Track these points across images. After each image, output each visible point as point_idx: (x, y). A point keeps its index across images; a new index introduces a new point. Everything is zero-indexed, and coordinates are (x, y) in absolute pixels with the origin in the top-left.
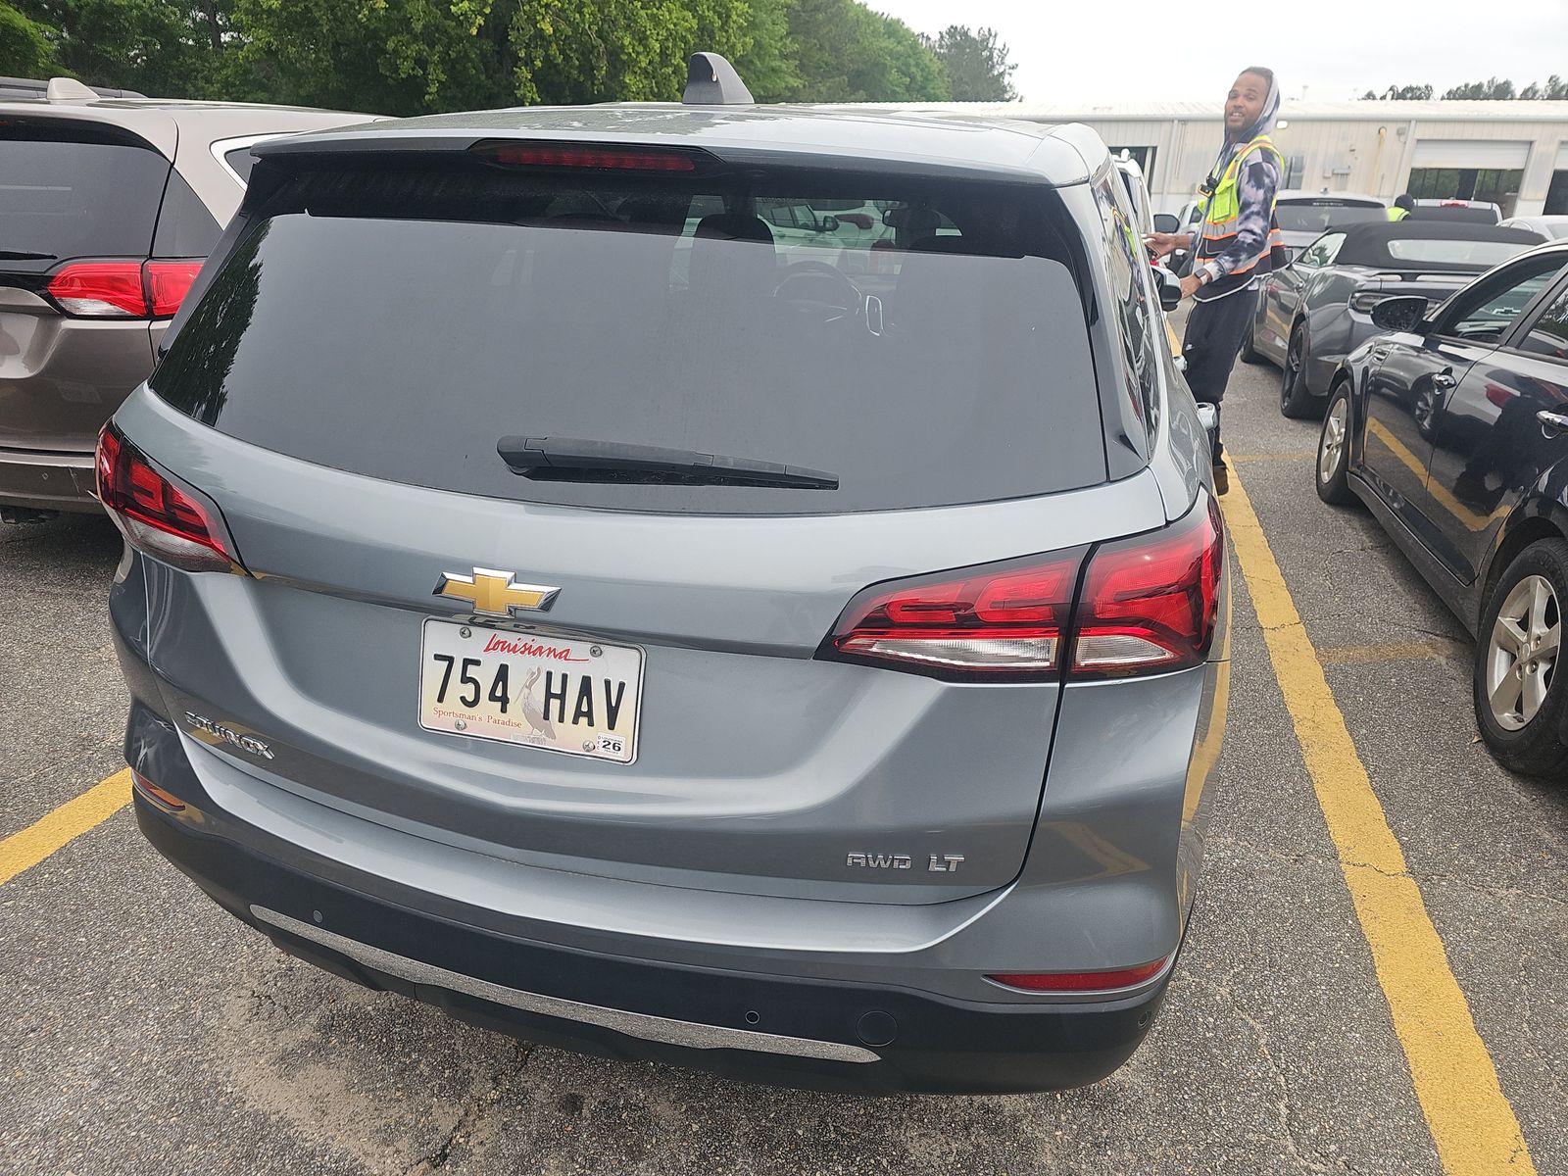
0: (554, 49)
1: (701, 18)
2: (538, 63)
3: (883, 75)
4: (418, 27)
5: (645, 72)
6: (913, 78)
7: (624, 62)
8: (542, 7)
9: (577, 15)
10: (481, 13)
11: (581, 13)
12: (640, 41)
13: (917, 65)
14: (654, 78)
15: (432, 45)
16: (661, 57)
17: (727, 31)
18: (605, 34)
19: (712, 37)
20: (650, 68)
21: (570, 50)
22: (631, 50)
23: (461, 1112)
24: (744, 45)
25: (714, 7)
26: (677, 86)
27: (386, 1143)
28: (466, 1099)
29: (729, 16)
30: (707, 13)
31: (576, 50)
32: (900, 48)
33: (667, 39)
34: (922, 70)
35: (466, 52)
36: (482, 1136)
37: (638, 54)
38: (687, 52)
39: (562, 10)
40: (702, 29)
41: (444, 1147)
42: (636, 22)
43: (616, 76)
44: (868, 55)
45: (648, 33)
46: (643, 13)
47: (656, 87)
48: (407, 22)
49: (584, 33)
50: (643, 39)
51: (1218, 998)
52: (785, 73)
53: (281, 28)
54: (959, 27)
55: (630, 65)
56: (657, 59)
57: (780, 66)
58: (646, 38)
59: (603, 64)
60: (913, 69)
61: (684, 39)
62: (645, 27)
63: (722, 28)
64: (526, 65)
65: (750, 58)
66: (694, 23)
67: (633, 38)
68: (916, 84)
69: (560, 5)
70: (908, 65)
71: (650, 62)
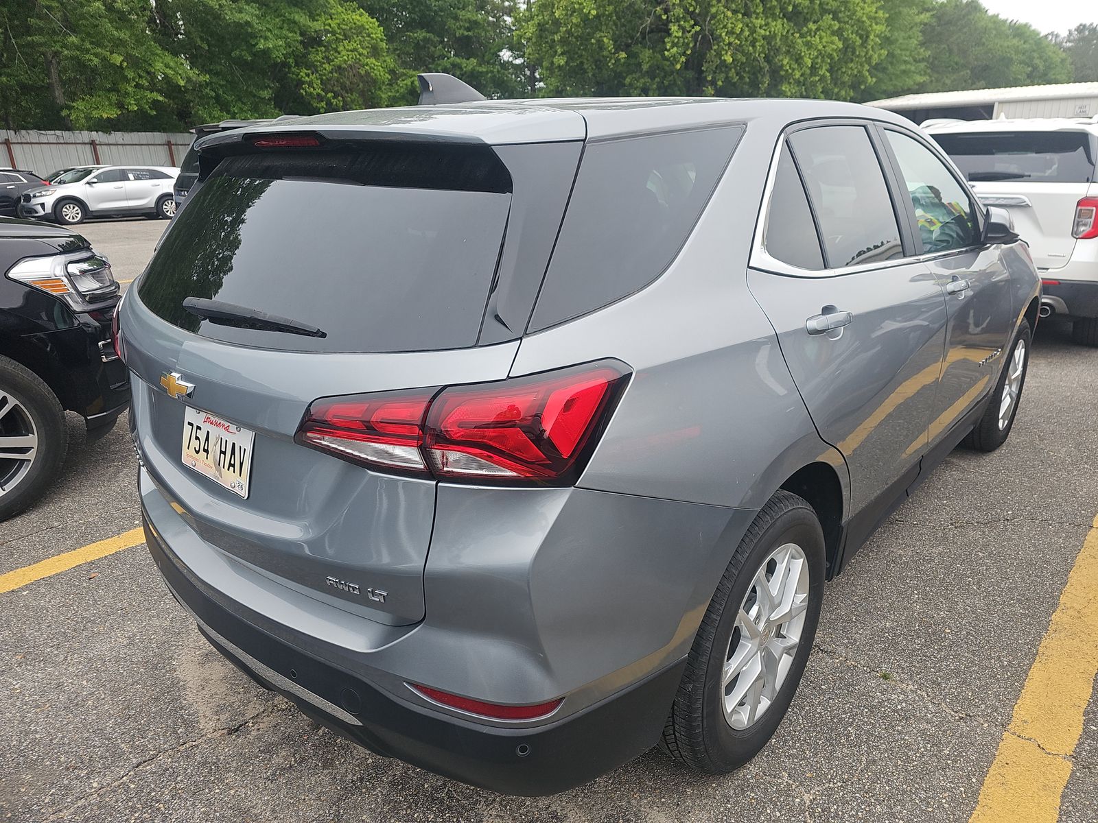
0: (732, 73)
1: (845, 40)
2: (720, 83)
3: (1008, 68)
4: (645, 67)
5: (798, 82)
6: (1035, 68)
7: (782, 76)
8: (726, 45)
9: (751, 48)
10: (684, 54)
11: (754, 46)
12: (797, 61)
13: (1041, 58)
14: (804, 85)
15: (653, 78)
16: (811, 71)
17: (866, 48)
18: (771, 58)
19: (853, 53)
20: (802, 79)
21: (744, 72)
22: (788, 68)
23: (262, 710)
24: (880, 55)
25: (857, 31)
26: (821, 90)
27: (217, 713)
28: (269, 704)
29: (868, 37)
30: (850, 36)
31: (749, 72)
32: (1027, 46)
33: (817, 57)
34: (1045, 61)
35: (675, 80)
36: (262, 726)
37: (793, 70)
38: (833, 65)
39: (740, 46)
40: (846, 48)
41: (241, 726)
42: (794, 48)
43: (776, 86)
44: (992, 54)
45: (803, 54)
46: (800, 41)
47: (806, 91)
48: (639, 65)
49: (755, 59)
50: (798, 59)
51: (798, 800)
52: (914, 72)
53: (565, 76)
54: (1088, 25)
55: (787, 78)
56: (808, 71)
57: (910, 69)
58: (801, 58)
59: (767, 80)
60: (1037, 61)
61: (830, 56)
62: (801, 50)
63: (862, 45)
64: (712, 85)
65: (884, 65)
66: (840, 45)
67: (791, 59)
68: (1039, 72)
69: (739, 42)
70: (1032, 58)
71: (802, 75)
